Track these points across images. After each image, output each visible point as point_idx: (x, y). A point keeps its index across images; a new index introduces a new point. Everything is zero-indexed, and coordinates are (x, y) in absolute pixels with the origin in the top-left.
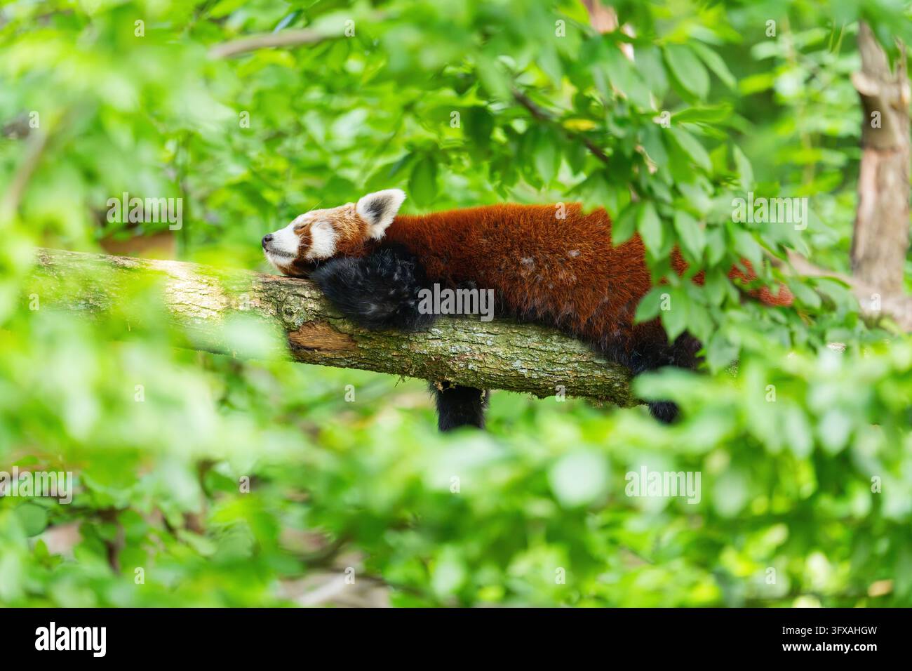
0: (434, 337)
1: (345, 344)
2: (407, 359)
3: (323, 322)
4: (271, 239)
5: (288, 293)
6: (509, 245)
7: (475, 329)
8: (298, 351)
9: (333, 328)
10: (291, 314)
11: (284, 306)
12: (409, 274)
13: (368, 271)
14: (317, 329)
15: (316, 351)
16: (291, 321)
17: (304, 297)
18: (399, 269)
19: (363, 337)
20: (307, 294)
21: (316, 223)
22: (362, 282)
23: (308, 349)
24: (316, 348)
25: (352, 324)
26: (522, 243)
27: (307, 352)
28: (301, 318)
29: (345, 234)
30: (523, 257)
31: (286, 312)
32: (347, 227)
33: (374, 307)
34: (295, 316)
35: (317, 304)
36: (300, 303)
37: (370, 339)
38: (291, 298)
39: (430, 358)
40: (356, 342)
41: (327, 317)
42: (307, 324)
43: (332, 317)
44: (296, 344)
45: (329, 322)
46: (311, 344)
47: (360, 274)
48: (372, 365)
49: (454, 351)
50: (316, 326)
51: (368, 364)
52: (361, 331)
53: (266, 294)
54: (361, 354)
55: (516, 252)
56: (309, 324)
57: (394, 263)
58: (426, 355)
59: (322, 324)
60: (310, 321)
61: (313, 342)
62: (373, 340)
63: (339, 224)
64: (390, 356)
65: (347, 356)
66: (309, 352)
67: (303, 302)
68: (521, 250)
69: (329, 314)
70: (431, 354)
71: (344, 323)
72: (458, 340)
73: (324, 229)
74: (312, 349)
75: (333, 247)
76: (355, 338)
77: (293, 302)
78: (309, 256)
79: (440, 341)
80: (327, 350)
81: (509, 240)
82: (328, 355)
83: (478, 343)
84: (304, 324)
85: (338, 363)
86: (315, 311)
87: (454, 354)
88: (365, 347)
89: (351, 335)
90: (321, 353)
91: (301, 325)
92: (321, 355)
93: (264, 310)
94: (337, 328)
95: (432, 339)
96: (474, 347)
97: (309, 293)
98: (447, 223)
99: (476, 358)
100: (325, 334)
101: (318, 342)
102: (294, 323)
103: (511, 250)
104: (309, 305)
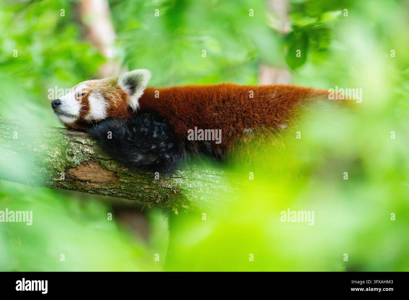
0: (177, 176)
1: (110, 178)
2: (155, 191)
3: (95, 162)
4: (60, 104)
5: (70, 140)
6: (235, 119)
7: (207, 171)
8: (74, 182)
9: (102, 167)
10: (72, 155)
11: (67, 149)
12: (163, 133)
13: (135, 130)
14: (90, 167)
15: (88, 182)
16: (72, 161)
17: (82, 144)
18: (156, 129)
19: (125, 174)
20: (83, 141)
21: (92, 94)
22: (131, 138)
23: (82, 181)
24: (88, 181)
25: (117, 164)
26: (244, 118)
27: (81, 183)
28: (79, 158)
29: (113, 103)
30: (245, 128)
31: (68, 154)
32: (114, 97)
33: (140, 157)
34: (75, 157)
35: (91, 149)
36: (79, 148)
37: (130, 176)
38: (73, 144)
39: (173, 191)
40: (118, 177)
41: (99, 158)
42: (84, 163)
43: (101, 159)
44: (73, 177)
45: (100, 162)
46: (85, 178)
47: (128, 132)
48: (128, 194)
49: (191, 187)
50: (90, 165)
51: (125, 193)
52: (124, 170)
53: (53, 141)
54: (121, 186)
55: (239, 124)
56: (85, 163)
57: (152, 124)
58: (170, 189)
59: (94, 163)
60: (86, 161)
61: (86, 176)
62: (132, 176)
63: (108, 95)
64: (143, 189)
65: (110, 187)
66: (82, 184)
67: (81, 147)
68: (243, 123)
69: (100, 156)
70: (174, 188)
71: (111, 163)
72: (195, 179)
73: (98, 98)
74: (85, 181)
75: (105, 112)
76: (118, 175)
77: (74, 147)
78: (87, 118)
79: (181, 179)
80: (95, 182)
81: (235, 115)
82: (97, 186)
83: (209, 182)
84: (82, 163)
85: (103, 192)
86: (90, 154)
87: (191, 188)
88: (125, 181)
89: (115, 173)
90: (91, 184)
91: (79, 164)
92: (91, 186)
93: (52, 152)
94: (106, 167)
95: (176, 177)
96: (206, 185)
97: (85, 141)
98: (186, 96)
99: (207, 192)
100: (95, 171)
101: (90, 176)
102: (74, 162)
103: (237, 122)
104: (86, 150)
